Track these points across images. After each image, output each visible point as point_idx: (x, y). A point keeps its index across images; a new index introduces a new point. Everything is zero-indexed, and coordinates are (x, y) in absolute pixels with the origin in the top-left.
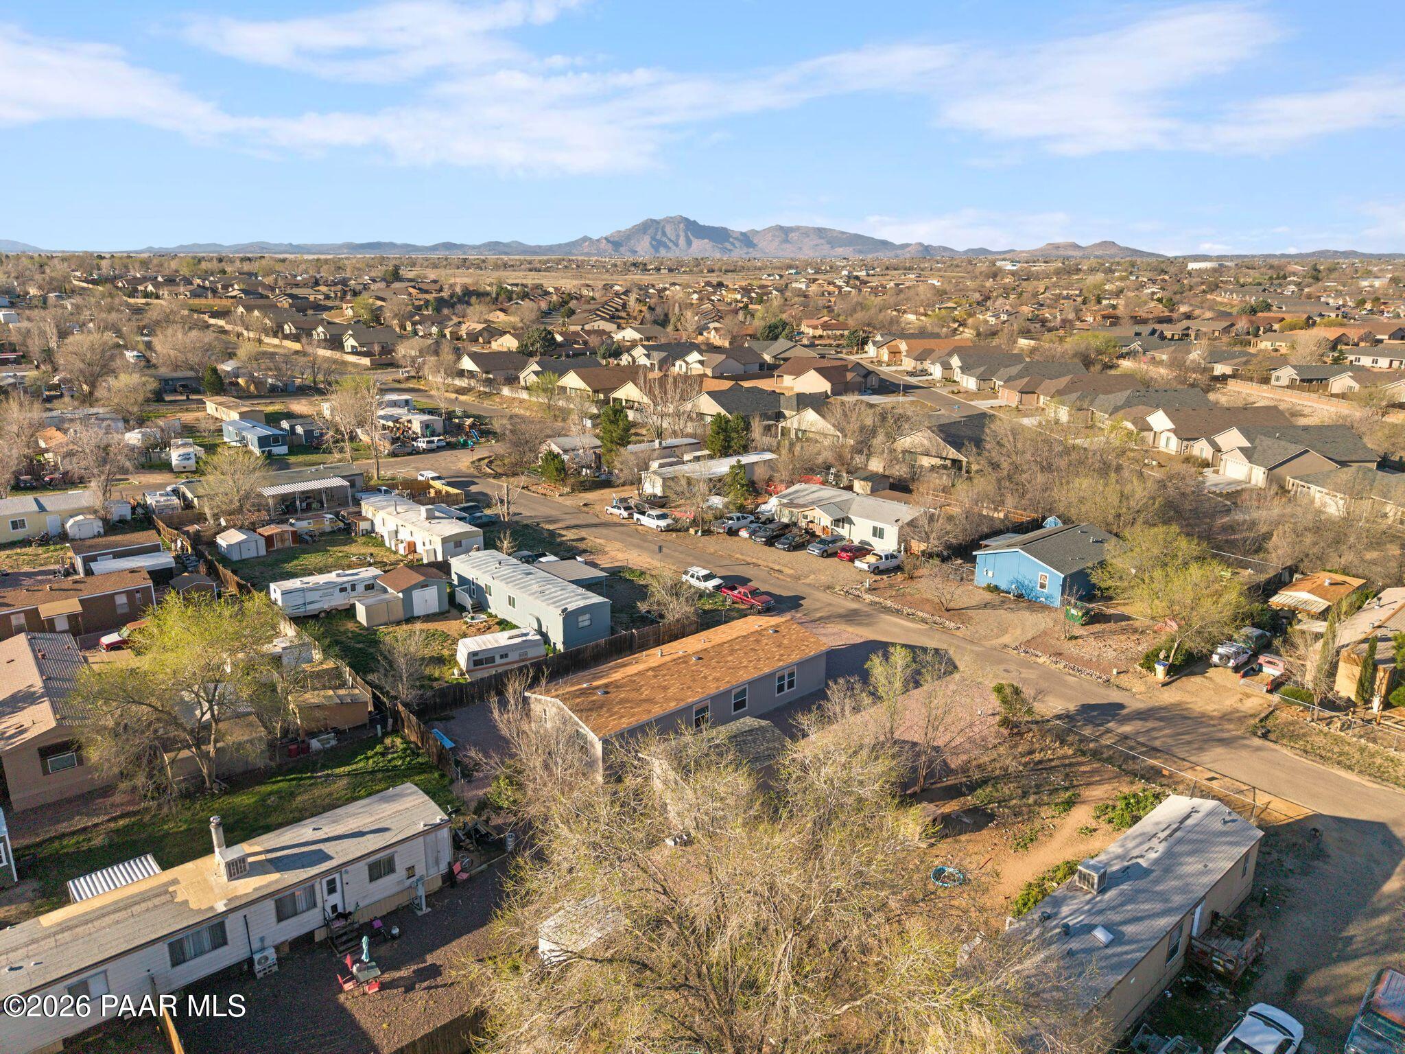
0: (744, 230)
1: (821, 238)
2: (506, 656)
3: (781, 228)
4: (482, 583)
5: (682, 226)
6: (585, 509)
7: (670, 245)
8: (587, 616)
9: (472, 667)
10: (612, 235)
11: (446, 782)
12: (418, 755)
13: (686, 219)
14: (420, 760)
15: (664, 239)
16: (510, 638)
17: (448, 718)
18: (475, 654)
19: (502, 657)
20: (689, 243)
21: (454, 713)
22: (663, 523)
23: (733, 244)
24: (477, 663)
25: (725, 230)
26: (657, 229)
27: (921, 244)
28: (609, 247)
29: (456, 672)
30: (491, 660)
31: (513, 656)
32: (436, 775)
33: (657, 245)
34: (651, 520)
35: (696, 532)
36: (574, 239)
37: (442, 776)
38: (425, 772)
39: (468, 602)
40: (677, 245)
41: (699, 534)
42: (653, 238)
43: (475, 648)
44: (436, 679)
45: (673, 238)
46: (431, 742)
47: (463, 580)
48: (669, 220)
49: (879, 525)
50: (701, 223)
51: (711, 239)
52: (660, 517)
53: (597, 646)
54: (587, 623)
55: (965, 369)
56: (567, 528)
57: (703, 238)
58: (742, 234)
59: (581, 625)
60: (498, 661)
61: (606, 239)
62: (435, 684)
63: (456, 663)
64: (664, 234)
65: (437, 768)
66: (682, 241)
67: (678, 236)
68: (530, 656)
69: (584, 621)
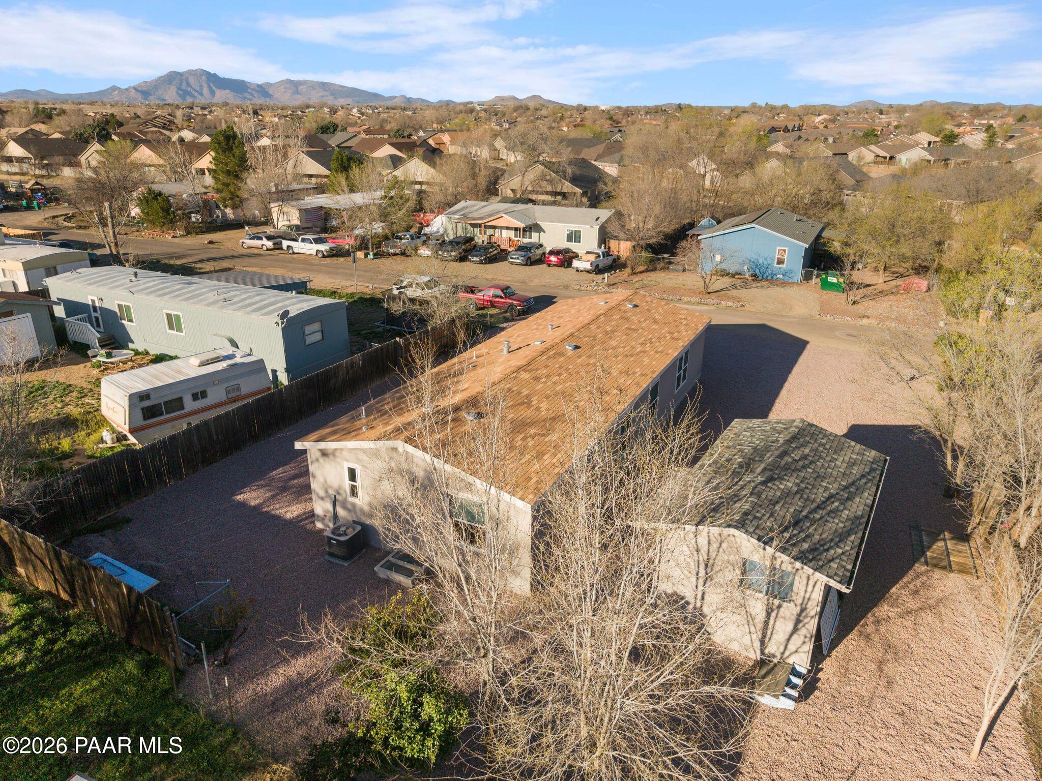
0: (259, 83)
1: (325, 90)
2: (204, 394)
3: (291, 81)
4: (112, 305)
5: (204, 78)
6: (211, 246)
7: (196, 94)
8: (316, 326)
9: (140, 422)
10: (140, 85)
11: (164, 679)
12: (67, 624)
13: (208, 73)
14: (74, 634)
15: (189, 89)
16: (203, 364)
17: (114, 524)
18: (143, 396)
19: (195, 397)
20: (213, 93)
21: (126, 510)
22: (323, 247)
23: (252, 95)
24: (151, 412)
25: (243, 81)
26: (181, 81)
27: (404, 97)
28: (139, 96)
29: (107, 436)
30: (176, 404)
31: (216, 395)
32: (131, 666)
33: (184, 94)
34: (308, 245)
35: (366, 255)
36: (103, 88)
37: (148, 667)
38: (97, 665)
39: (92, 335)
40: (202, 94)
41: (371, 256)
42: (179, 88)
43: (142, 387)
44: (66, 456)
45: (197, 88)
46: (98, 589)
47: (73, 308)
48: (191, 73)
49: (574, 227)
50: (221, 76)
51: (232, 90)
52: (317, 241)
53: (352, 364)
54: (318, 337)
55: (511, 149)
56: (201, 261)
57: (225, 89)
58: (258, 86)
59: (310, 340)
60: (190, 405)
61: (134, 88)
62: (66, 464)
63: (103, 422)
64: (188, 84)
65: (127, 647)
66: (206, 91)
67: (201, 86)
68: (245, 390)
69: (313, 333)
